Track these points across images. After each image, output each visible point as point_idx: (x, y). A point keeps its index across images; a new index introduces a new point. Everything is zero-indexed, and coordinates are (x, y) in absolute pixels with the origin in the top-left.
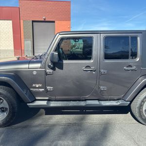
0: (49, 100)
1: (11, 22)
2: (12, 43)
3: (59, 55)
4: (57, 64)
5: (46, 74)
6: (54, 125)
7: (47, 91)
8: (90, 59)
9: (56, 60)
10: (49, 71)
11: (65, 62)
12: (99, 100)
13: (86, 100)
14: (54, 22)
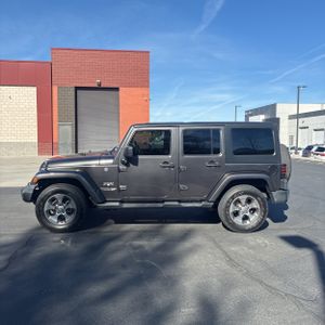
0: (122, 202)
1: (35, 89)
2: (36, 129)
3: (134, 150)
4: (131, 159)
5: (119, 171)
6: (127, 232)
7: (119, 190)
8: (168, 154)
9: (131, 155)
10: (122, 167)
11: (140, 157)
12: (180, 201)
13: (163, 202)
14: (117, 89)
